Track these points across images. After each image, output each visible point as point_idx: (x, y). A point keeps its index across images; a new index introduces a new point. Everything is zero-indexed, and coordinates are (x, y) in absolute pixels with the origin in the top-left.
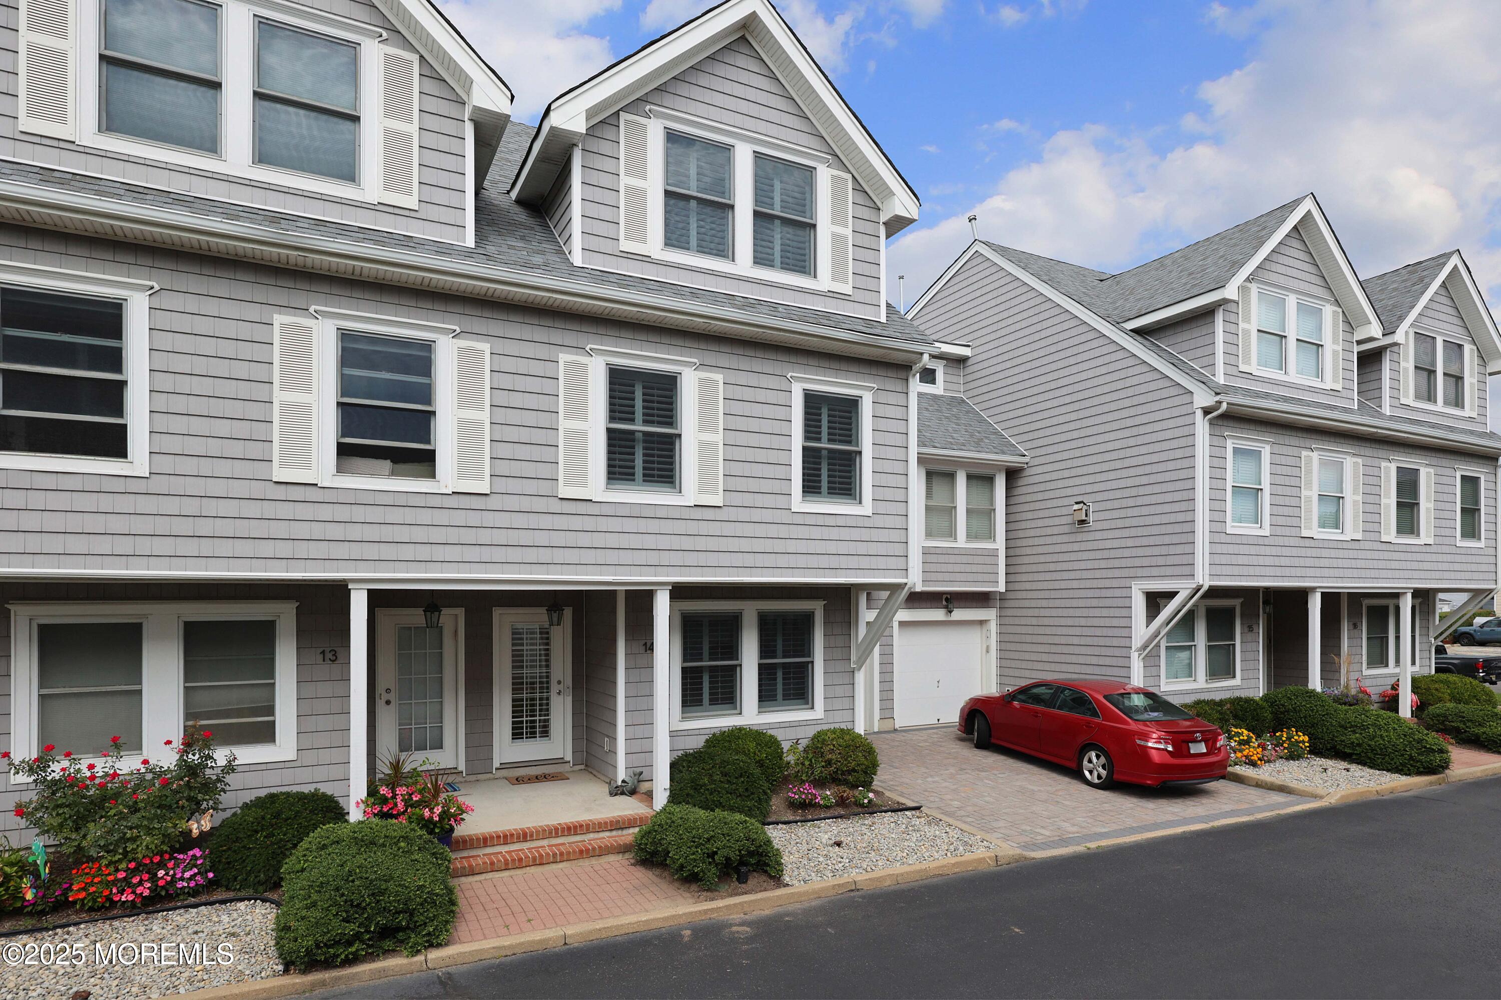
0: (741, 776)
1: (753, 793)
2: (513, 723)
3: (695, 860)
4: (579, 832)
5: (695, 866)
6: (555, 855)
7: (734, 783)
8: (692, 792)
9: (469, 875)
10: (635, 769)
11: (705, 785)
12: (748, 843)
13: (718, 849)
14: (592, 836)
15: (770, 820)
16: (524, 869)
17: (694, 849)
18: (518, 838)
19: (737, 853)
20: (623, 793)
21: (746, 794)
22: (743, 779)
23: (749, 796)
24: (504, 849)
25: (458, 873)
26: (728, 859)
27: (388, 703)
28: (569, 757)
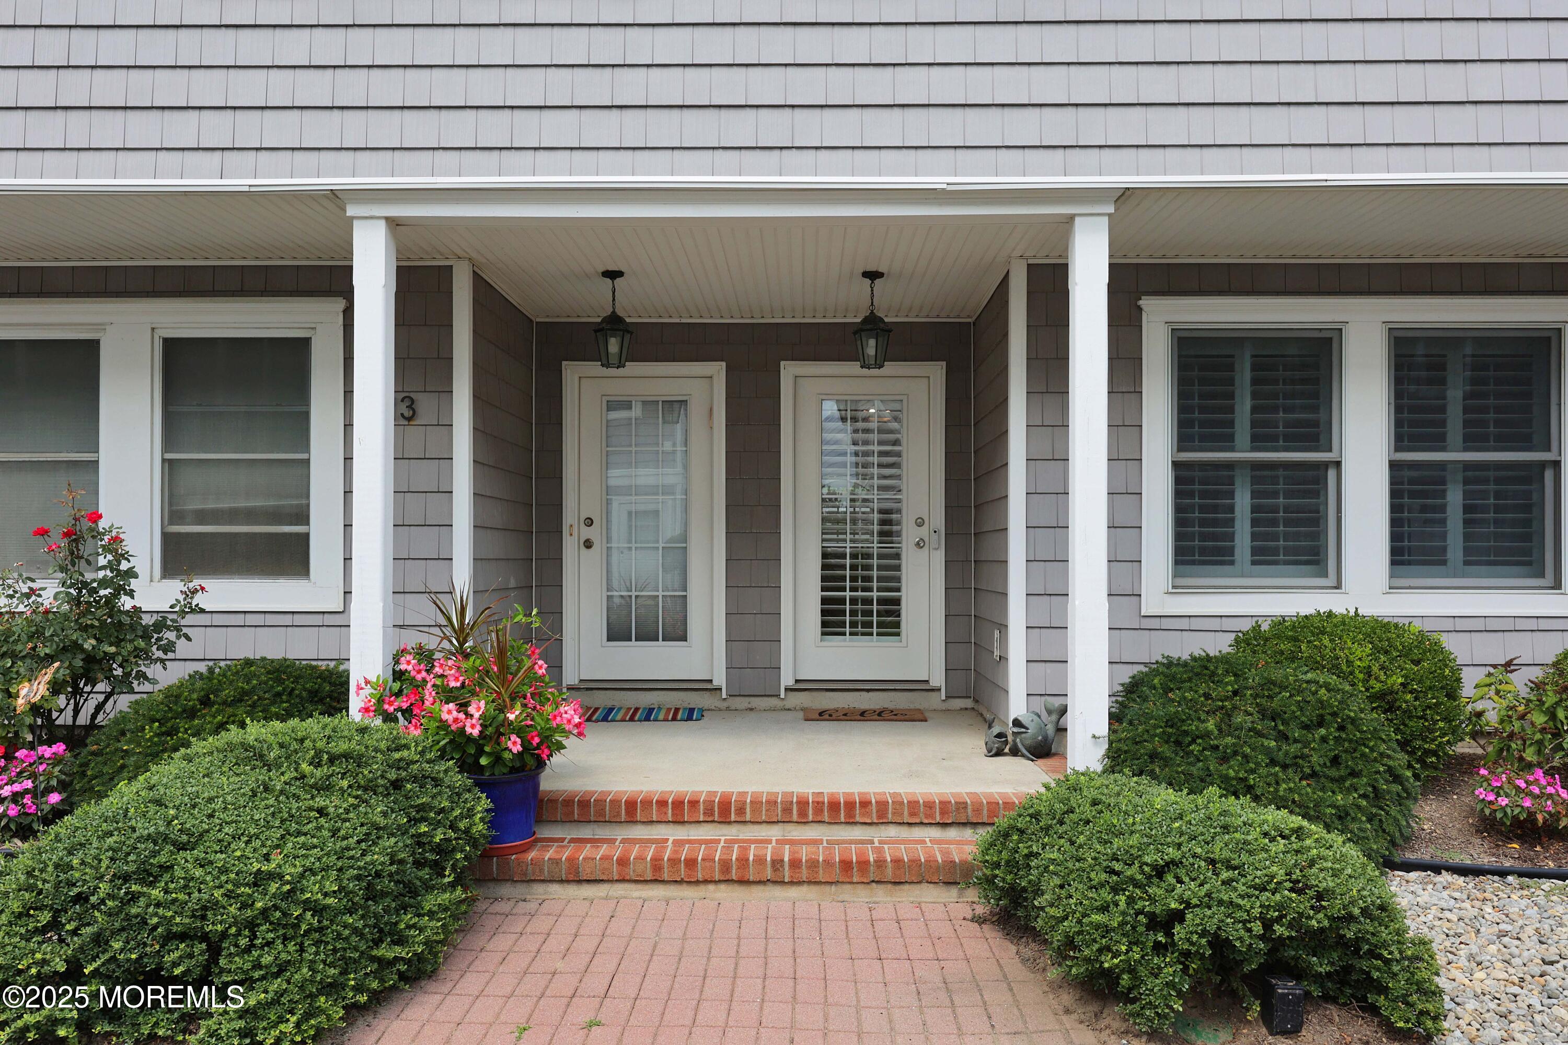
0: (1320, 724)
1: (1354, 774)
2: (824, 601)
3: (1106, 930)
4: (858, 819)
5: (1108, 949)
6: (777, 863)
7: (1296, 741)
8: (1166, 750)
9: (568, 881)
10: (1049, 699)
11: (1207, 735)
12: (1300, 903)
13: (1188, 905)
14: (892, 832)
15: (1410, 856)
16: (702, 887)
17: (1106, 895)
18: (709, 811)
19: (1257, 928)
20: (1015, 752)
21: (1333, 773)
22: (1323, 731)
23: (1340, 780)
24: (672, 833)
25: (542, 870)
26: (1219, 943)
27: (588, 544)
28: (938, 679)
